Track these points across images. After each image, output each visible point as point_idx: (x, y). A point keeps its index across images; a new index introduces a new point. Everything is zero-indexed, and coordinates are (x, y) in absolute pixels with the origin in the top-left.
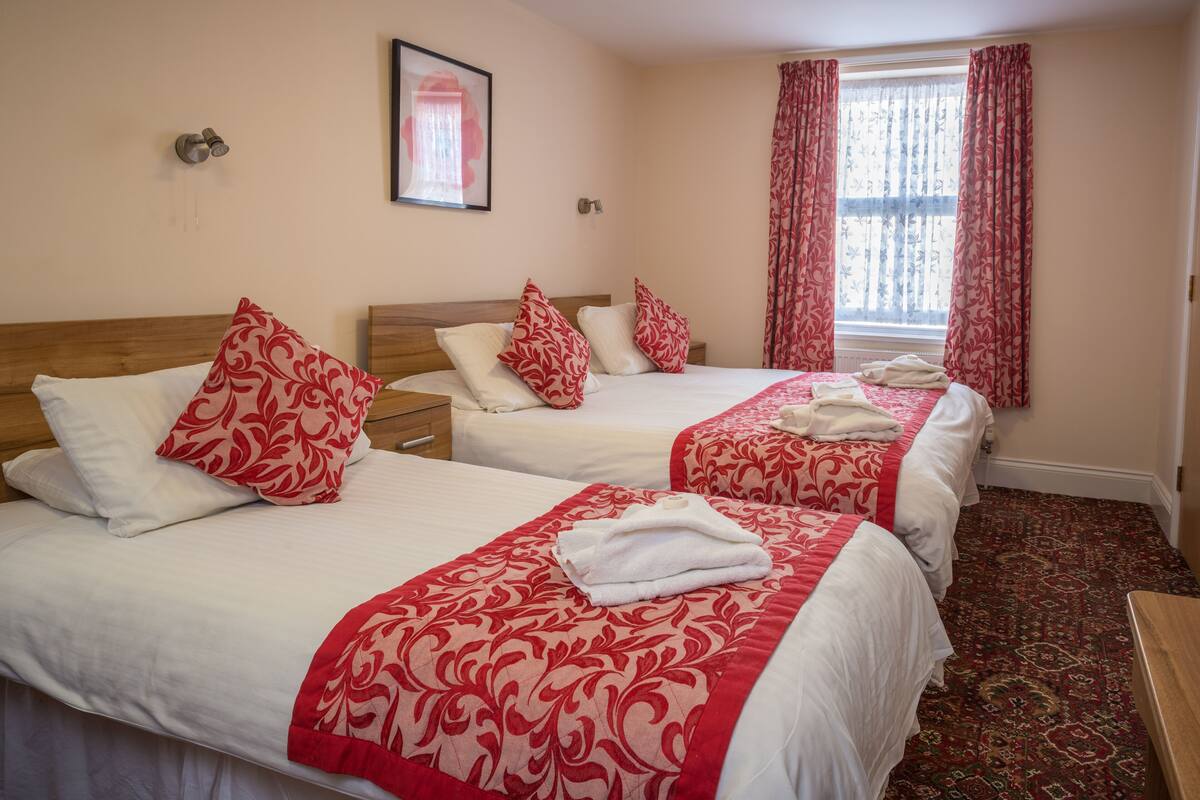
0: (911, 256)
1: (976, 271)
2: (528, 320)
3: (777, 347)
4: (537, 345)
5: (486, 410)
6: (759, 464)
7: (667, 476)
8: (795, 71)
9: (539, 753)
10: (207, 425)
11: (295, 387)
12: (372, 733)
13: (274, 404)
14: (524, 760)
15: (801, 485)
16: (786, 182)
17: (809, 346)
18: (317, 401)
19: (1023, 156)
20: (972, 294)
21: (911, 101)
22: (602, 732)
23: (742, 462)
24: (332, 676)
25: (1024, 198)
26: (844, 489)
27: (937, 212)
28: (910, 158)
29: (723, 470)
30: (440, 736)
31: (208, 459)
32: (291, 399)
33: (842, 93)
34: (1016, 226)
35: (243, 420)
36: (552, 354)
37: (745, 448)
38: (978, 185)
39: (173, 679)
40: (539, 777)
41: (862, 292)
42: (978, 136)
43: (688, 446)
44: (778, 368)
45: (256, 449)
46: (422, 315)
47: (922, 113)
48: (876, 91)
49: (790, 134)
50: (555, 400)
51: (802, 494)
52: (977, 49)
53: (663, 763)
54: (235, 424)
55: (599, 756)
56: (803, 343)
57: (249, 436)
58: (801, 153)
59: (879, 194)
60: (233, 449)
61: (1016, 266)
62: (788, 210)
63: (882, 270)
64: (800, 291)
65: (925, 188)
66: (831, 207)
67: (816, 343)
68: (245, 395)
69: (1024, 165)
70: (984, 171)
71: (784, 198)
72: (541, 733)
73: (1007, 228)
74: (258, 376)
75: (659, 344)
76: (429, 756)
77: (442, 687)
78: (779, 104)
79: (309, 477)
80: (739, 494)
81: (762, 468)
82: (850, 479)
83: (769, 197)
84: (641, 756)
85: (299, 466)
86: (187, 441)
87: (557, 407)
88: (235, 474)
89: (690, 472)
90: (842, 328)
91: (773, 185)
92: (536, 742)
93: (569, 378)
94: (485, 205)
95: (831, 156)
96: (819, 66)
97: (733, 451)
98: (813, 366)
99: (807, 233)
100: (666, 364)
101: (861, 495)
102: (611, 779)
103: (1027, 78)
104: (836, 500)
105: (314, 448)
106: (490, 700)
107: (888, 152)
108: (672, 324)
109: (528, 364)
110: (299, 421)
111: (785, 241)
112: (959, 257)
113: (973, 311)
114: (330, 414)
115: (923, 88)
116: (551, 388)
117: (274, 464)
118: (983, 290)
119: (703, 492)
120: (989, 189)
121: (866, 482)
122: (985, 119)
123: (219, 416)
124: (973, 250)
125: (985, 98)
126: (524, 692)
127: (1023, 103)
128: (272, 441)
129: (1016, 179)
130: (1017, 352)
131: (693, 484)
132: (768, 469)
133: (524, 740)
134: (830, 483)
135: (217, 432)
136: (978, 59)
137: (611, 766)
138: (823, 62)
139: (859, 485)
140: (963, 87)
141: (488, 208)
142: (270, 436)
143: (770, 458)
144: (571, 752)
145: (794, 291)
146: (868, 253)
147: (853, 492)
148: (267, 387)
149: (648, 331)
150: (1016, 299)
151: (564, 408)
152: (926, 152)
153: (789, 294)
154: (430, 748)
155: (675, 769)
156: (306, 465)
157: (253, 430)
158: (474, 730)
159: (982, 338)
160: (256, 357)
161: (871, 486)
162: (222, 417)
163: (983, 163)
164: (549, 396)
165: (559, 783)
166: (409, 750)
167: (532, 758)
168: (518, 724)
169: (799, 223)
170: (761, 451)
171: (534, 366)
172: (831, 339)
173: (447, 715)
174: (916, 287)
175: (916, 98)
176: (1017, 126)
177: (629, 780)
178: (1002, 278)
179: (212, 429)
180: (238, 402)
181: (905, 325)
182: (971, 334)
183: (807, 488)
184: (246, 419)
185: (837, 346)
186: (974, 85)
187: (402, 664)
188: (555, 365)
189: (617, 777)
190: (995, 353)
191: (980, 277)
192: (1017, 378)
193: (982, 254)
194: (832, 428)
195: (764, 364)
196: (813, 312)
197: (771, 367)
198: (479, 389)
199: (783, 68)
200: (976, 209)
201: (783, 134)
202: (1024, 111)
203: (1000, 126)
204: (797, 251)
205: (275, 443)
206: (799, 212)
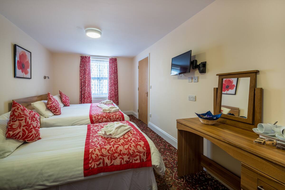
0: (101, 85)
1: (111, 87)
2: (51, 100)
3: (82, 100)
4: (54, 104)
5: (46, 118)
6: (105, 117)
7: (90, 122)
8: (83, 57)
9: (129, 156)
10: (16, 129)
11: (30, 118)
12: (101, 165)
13: (28, 122)
14: (127, 158)
15: (112, 119)
16: (82, 74)
17: (88, 99)
18: (34, 120)
19: (117, 72)
20: (111, 90)
21: (100, 64)
22: (136, 151)
23: (102, 117)
24: (90, 160)
25: (117, 78)
26: (118, 118)
27: (105, 79)
28: (101, 72)
29: (100, 119)
30: (113, 161)
31: (18, 136)
32: (30, 121)
33: (91, 61)
34: (116, 81)
35: (23, 127)
36: (56, 105)
37: (102, 115)
38: (111, 76)
39: (49, 176)
40: (130, 159)
41: (94, 91)
42: (111, 70)
43: (92, 117)
44: (83, 103)
45: (27, 132)
46: (22, 101)
47: (102, 65)
48: (95, 62)
49: (83, 67)
50: (57, 114)
51: (112, 120)
52: (110, 58)
53: (144, 151)
54: (22, 128)
55: (137, 153)
56: (87, 99)
57: (25, 129)
58: (85, 70)
59: (96, 77)
60: (22, 133)
61: (117, 87)
62: (83, 79)
63: (97, 87)
64: (86, 91)
65: (103, 76)
66: (90, 78)
67: (89, 99)
68: (22, 121)
69: (117, 74)
70: (112, 74)
71: (82, 77)
72: (128, 154)
73: (115, 82)
74: (24, 117)
75: (66, 101)
76: (112, 164)
77: (110, 154)
78: (81, 62)
79: (37, 135)
80: (103, 122)
81: (105, 118)
82: (118, 117)
83: (79, 77)
84: (142, 151)
85: (35, 133)
86: (13, 133)
87: (57, 115)
88: (23, 138)
89: (94, 121)
90: (93, 96)
91: (80, 75)
92: (128, 155)
93: (59, 109)
94: (30, 77)
95: (90, 71)
96: (87, 57)
97: (100, 116)
98: (88, 102)
99: (87, 82)
100: (67, 105)
101: (120, 119)
102: (139, 155)
103: (116, 63)
104: (117, 120)
105: (36, 129)
106: (118, 153)
107: (97, 70)
108: (67, 98)
109: (53, 108)
110: (33, 125)
111: (83, 83)
112: (109, 86)
113: (111, 93)
114: (37, 122)
115: (102, 62)
116: (56, 112)
117: (30, 134)
118: (112, 90)
119: (97, 123)
120: (113, 77)
121: (120, 117)
122: (112, 67)
123: (18, 127)
124: (111, 85)
125: (112, 64)
126: (123, 150)
127: (116, 66)
128: (29, 130)
129: (116, 75)
130: (117, 98)
131: (95, 122)
132: (106, 118)
133: (126, 156)
134: (116, 118)
135: (19, 130)
136: (110, 59)
137: (138, 154)
138: (88, 57)
139: (119, 117)
140: (108, 62)
141: (31, 78)
142: (29, 129)
143: (106, 116)
144: (133, 154)
145: (85, 91)
146: (95, 85)
147: (119, 118)
148: (26, 119)
149: (64, 99)
150: (117, 91)
151: (59, 115)
152: (103, 71)
153: (84, 92)
154: (112, 163)
155: (146, 151)
156: (36, 133)
157: (26, 128)
158: (118, 158)
159: (113, 96)
160: (22, 113)
161: (121, 117)
162: (19, 127)
163: (112, 73)
164: (56, 113)
165: (133, 159)
166: (109, 165)
167: (128, 158)
168: (124, 154)
169: (85, 81)
170: (104, 115)
171: (54, 108)
172: (91, 98)
173: (113, 158)
174: (102, 90)
175: (101, 63)
176: (116, 69)
177: (141, 154)
178: (115, 88)
179: (17, 130)
180: (21, 123)
181: (101, 95)
182: (111, 96)
183: (113, 119)
184: (24, 126)
185: (92, 99)
186: (110, 63)
187: (102, 154)
188: (57, 107)
189: (140, 155)
190: (115, 98)
191: (112, 88)
192: (117, 101)
193: (112, 85)
194: (112, 111)
195: (80, 103)
196: (88, 94)
197: (81, 103)
198: (44, 114)
199: (81, 57)
200: (111, 79)
201: (81, 67)
202: (116, 67)
203: (114, 68)
204: (85, 85)
205: (30, 130)
206: (85, 79)
